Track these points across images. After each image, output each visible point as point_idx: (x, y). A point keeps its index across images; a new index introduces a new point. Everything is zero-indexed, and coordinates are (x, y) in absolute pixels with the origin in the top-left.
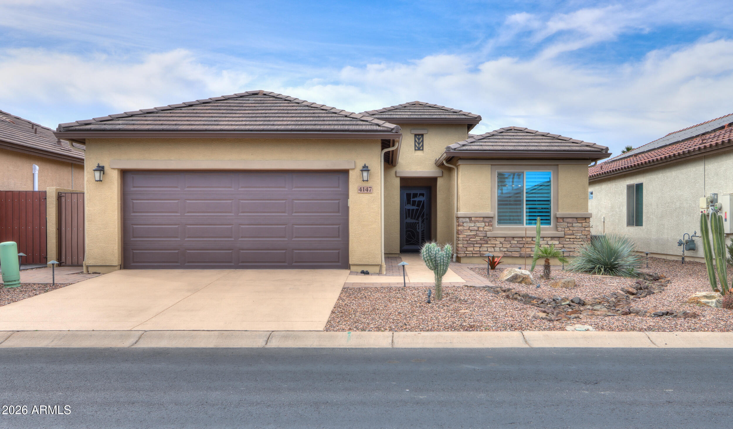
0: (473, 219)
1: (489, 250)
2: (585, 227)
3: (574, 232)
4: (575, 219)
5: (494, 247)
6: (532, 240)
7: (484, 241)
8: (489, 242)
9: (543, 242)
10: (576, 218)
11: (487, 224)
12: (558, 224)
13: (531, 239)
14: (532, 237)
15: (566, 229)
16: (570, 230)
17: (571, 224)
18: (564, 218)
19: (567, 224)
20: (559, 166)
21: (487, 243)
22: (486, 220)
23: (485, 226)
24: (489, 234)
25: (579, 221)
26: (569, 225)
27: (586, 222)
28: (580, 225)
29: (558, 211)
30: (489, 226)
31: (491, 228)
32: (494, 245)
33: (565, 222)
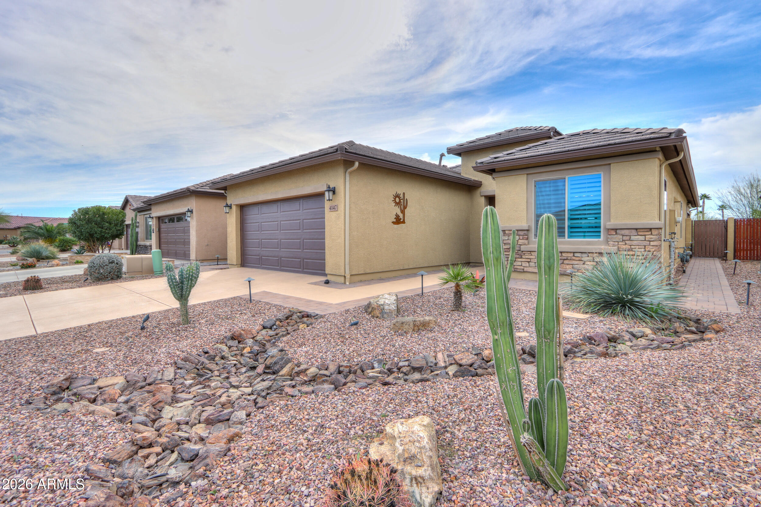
0: (507, 232)
1: (524, 264)
2: (650, 241)
3: (632, 247)
4: (634, 231)
5: (529, 262)
6: (574, 256)
7: (518, 255)
8: (523, 257)
9: (588, 258)
10: (636, 229)
11: (521, 237)
12: (609, 236)
13: (572, 255)
14: (574, 253)
15: (620, 243)
16: (626, 244)
17: (628, 238)
18: (617, 229)
19: (621, 237)
20: (612, 165)
21: (521, 258)
22: (520, 233)
23: (519, 239)
24: (523, 248)
25: (639, 233)
26: (625, 238)
27: (652, 234)
28: (642, 238)
29: (610, 221)
30: (523, 239)
31: (526, 242)
32: (529, 260)
33: (619, 234)
